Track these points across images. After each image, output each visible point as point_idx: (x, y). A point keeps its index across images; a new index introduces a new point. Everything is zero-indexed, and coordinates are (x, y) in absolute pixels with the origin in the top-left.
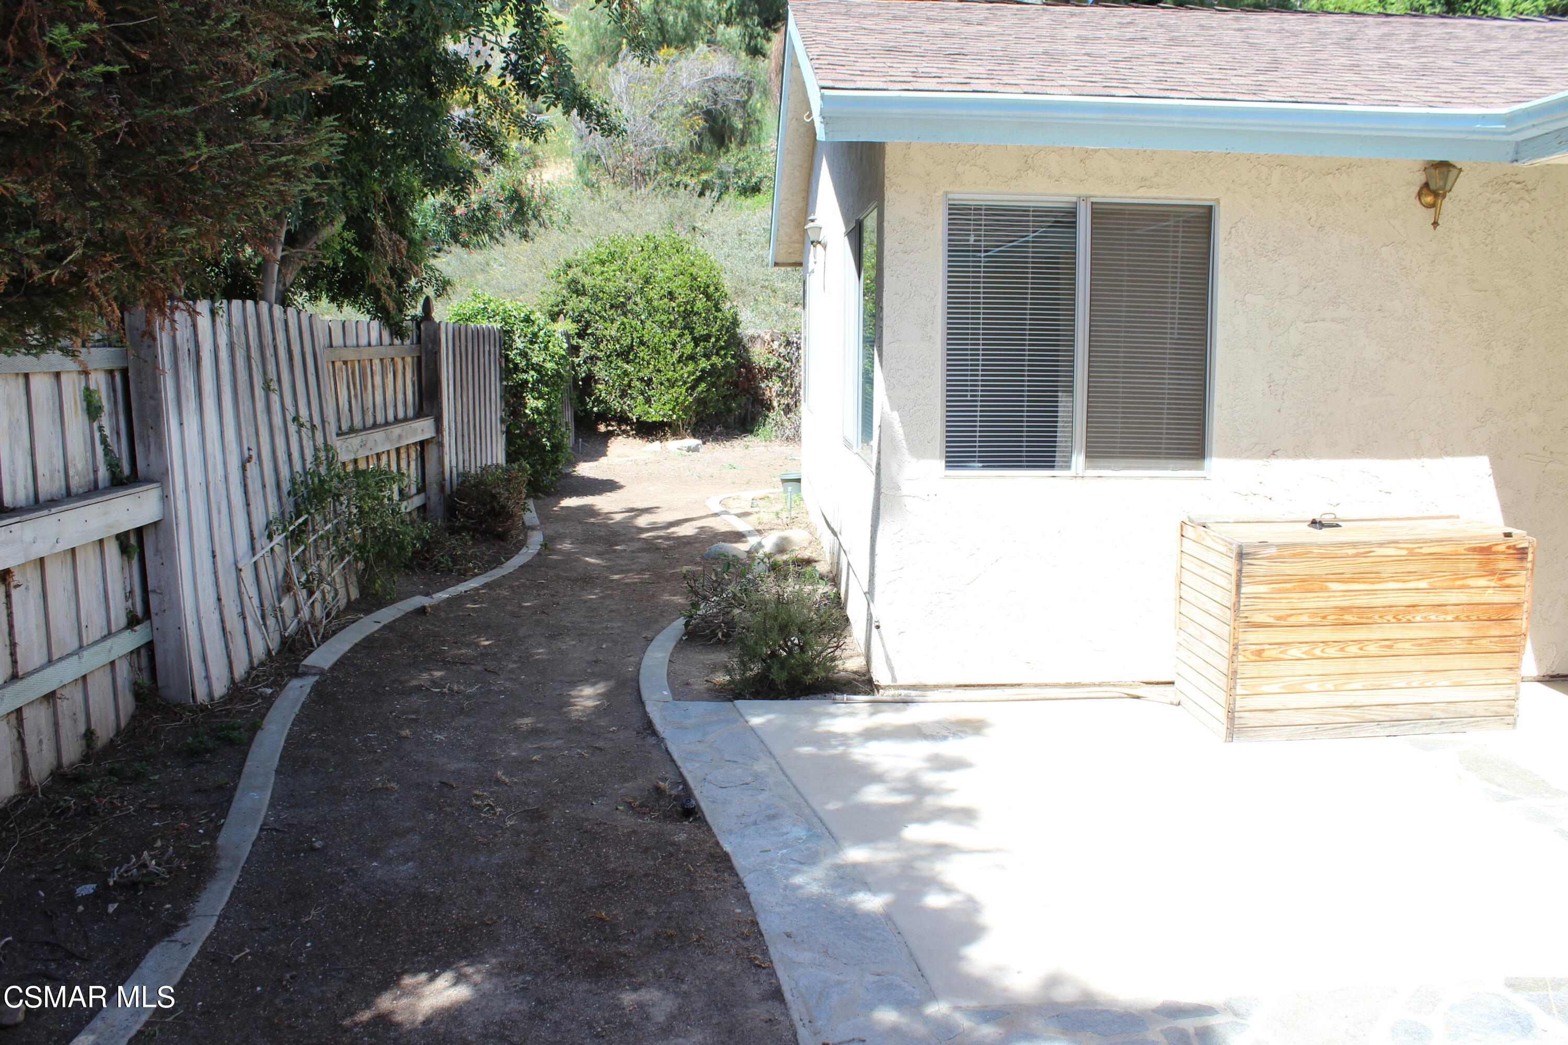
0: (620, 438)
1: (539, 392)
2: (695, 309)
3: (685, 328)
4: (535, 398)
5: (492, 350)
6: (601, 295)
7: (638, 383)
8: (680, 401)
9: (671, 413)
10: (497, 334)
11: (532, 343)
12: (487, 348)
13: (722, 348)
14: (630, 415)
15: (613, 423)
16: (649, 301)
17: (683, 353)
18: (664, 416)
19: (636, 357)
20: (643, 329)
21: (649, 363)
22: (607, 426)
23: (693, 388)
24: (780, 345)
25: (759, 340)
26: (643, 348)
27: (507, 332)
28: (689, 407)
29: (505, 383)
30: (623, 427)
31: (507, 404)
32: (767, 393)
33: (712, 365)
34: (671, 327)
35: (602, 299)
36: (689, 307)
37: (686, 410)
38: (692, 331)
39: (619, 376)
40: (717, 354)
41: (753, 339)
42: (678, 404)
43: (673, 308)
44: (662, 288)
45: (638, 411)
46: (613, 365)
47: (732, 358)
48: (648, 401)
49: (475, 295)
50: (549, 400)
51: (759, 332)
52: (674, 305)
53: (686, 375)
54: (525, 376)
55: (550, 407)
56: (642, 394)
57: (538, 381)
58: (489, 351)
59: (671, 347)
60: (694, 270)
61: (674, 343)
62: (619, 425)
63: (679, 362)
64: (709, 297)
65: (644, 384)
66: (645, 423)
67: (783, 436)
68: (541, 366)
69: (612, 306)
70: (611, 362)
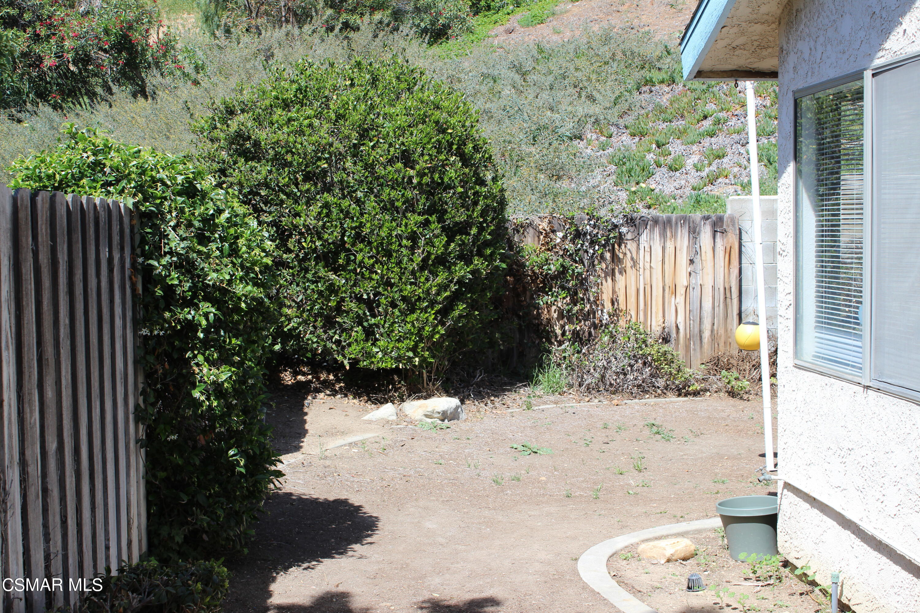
0: (322, 395)
1: (221, 348)
2: (446, 180)
3: (430, 211)
4: (212, 363)
5: (117, 257)
6: (289, 158)
7: (353, 305)
8: (425, 333)
9: (411, 354)
10: (126, 220)
11: (203, 240)
12: (105, 254)
13: (487, 244)
14: (340, 358)
15: (305, 369)
16: (369, 167)
17: (429, 253)
18: (398, 359)
19: (348, 261)
20: (362, 214)
21: (372, 271)
22: (295, 374)
23: (444, 312)
24: (564, 238)
25: (531, 231)
26: (361, 246)
27: (148, 216)
28: (439, 344)
29: (145, 332)
30: (323, 376)
31: (150, 376)
32: (545, 315)
33: (473, 272)
34: (406, 210)
35: (290, 164)
36: (436, 176)
37: (434, 348)
38: (442, 215)
39: (320, 293)
40: (480, 254)
41: (521, 228)
42: (421, 340)
43: (410, 178)
44: (390, 145)
45: (354, 351)
46: (309, 276)
47: (502, 261)
48: (369, 333)
49: (73, 136)
50: (240, 365)
51: (532, 217)
52: (412, 172)
53: (434, 290)
54: (188, 314)
55: (242, 380)
56: (360, 324)
57: (218, 324)
58: (110, 260)
59: (409, 243)
60: (442, 116)
61: (413, 237)
62: (315, 373)
63: (422, 268)
64: (465, 160)
65: (363, 306)
66: (367, 371)
67: (580, 385)
68: (224, 292)
69: (307, 178)
70: (307, 270)
